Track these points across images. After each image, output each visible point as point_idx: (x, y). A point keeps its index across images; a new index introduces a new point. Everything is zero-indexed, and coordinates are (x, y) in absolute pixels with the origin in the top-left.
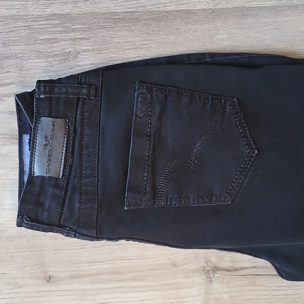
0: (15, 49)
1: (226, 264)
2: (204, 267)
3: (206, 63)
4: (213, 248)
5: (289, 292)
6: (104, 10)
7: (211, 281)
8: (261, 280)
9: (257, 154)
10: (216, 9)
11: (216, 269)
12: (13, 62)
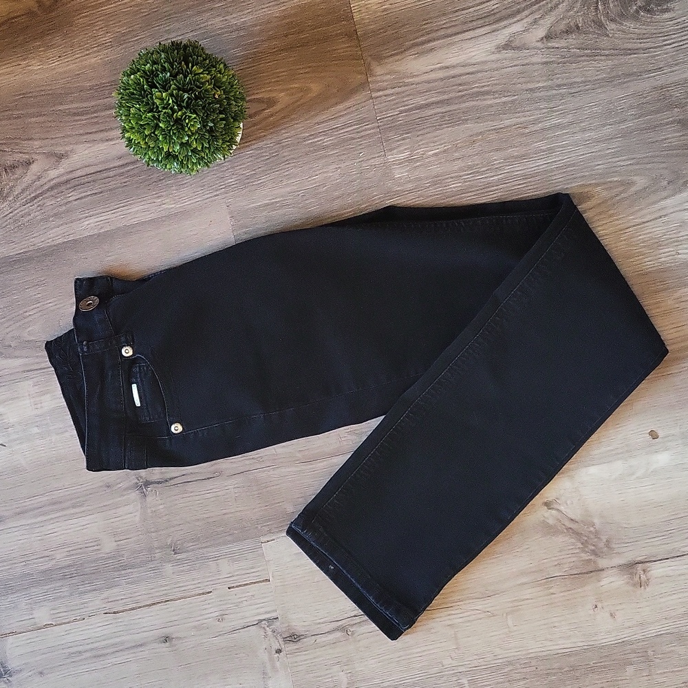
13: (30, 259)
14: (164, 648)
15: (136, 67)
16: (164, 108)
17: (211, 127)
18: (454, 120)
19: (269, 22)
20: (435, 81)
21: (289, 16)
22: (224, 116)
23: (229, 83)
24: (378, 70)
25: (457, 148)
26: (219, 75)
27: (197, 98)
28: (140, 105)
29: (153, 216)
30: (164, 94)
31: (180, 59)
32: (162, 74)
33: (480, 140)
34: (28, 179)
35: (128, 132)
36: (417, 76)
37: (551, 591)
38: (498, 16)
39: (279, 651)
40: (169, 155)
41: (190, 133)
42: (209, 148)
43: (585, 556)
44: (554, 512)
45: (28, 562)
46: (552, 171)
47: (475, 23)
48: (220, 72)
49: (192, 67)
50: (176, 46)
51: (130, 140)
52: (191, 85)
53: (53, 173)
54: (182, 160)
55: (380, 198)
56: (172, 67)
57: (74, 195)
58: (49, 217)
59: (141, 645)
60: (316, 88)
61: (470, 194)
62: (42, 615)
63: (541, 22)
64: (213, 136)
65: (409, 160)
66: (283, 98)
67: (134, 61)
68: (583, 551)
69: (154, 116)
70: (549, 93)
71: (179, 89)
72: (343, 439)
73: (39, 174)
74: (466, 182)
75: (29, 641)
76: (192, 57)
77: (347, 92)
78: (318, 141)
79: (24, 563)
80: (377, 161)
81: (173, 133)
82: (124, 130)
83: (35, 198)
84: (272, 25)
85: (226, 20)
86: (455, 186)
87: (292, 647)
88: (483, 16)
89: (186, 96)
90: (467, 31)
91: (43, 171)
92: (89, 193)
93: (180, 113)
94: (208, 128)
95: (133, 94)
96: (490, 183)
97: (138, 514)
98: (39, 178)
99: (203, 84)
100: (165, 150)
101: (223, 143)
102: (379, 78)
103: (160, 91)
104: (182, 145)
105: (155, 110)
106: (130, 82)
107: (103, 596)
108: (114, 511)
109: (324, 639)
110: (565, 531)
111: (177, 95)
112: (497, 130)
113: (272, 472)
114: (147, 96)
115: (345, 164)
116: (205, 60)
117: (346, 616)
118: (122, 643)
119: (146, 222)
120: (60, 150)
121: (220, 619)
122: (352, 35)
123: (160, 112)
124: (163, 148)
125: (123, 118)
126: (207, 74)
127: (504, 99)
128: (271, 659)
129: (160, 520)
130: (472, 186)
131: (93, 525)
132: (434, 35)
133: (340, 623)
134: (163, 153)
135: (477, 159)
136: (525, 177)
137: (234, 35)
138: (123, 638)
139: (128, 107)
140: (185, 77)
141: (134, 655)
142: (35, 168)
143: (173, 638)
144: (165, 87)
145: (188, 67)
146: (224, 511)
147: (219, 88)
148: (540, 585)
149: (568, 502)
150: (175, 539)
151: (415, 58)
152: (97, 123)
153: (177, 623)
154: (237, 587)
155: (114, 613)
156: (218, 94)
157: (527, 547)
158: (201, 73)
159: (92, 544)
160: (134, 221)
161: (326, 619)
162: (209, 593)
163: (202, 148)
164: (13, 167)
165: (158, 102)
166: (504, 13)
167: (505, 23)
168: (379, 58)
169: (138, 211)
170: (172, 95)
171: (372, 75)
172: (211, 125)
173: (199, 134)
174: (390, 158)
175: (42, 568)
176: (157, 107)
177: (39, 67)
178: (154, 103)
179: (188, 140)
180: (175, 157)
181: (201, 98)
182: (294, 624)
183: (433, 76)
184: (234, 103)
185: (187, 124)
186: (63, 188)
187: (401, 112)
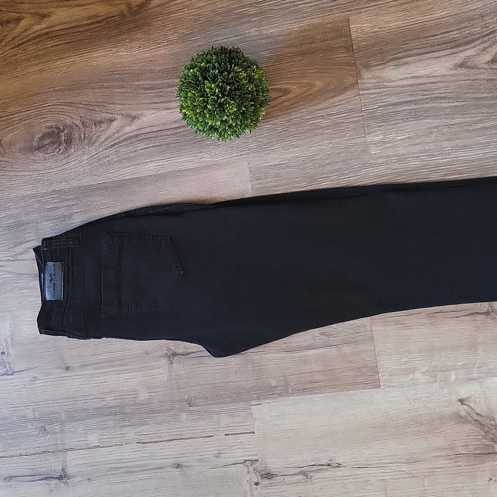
0: (32, 217)
1: (180, 351)
2: (167, 354)
3: (150, 215)
4: (164, 339)
5: (224, 367)
6: (85, 184)
7: (172, 363)
8: (204, 360)
9: (183, 273)
10: (157, 174)
11: (174, 354)
12: (31, 225)
13: (106, 188)
14: (176, 472)
15: (195, 64)
16: (212, 95)
17: (243, 111)
18: (417, 116)
19: (290, 34)
20: (407, 86)
21: (306, 31)
22: (253, 103)
23: (259, 79)
24: (366, 75)
25: (418, 136)
26: (253, 74)
27: (235, 89)
28: (195, 91)
29: (195, 166)
30: (213, 85)
31: (226, 60)
32: (213, 70)
33: (435, 132)
34: (109, 132)
35: (185, 109)
36: (393, 81)
37: (459, 464)
38: (457, 42)
39: (257, 484)
40: (212, 128)
41: (228, 114)
42: (241, 125)
43: (486, 442)
44: (465, 406)
45: (87, 401)
46: (487, 158)
47: (440, 47)
48: (253, 71)
49: (234, 67)
50: (223, 50)
51: (185, 114)
52: (233, 80)
53: (128, 129)
54: (221, 132)
55: (358, 167)
56: (220, 66)
57: (141, 146)
58: (123, 159)
59: (160, 468)
60: (319, 84)
61: (425, 170)
62: (93, 438)
63: (490, 49)
64: (244, 117)
65: (383, 142)
66: (295, 90)
67: (193, 59)
68: (485, 438)
69: (204, 100)
70: (490, 102)
71: (223, 82)
72: (316, 338)
73: (118, 129)
74: (422, 161)
75: (83, 456)
76: (234, 60)
77: (342, 89)
78: (317, 123)
79: (84, 401)
80: (358, 141)
81: (217, 113)
82: (182, 107)
83: (114, 145)
84: (292, 36)
85: (260, 30)
86: (414, 163)
87: (266, 482)
88: (446, 42)
89: (228, 87)
90: (434, 52)
91: (120, 127)
92: (151, 145)
93: (222, 100)
94: (242, 111)
95: (191, 83)
96: (440, 164)
97: (166, 375)
98: (118, 132)
99: (241, 79)
100: (209, 124)
101: (251, 122)
102: (365, 81)
103: (210, 83)
104: (222, 122)
105: (205, 96)
106: (190, 74)
107: (136, 431)
108: (149, 371)
109: (290, 479)
110: (473, 422)
111: (222, 86)
112: (449, 126)
113: (263, 356)
114: (200, 85)
115: (335, 141)
116: (243, 62)
117: (308, 464)
118: (146, 465)
119: (190, 169)
120: (134, 113)
121: (217, 456)
122: (349, 48)
123: (208, 97)
124: (208, 123)
125: (182, 99)
126: (244, 73)
127: (456, 104)
128: (251, 488)
129: (181, 381)
130: (426, 165)
131: (134, 379)
132: (408, 53)
133: (302, 469)
134: (208, 126)
135: (432, 146)
136: (466, 161)
137: (264, 41)
138: (148, 462)
139: (187, 91)
140: (229, 74)
141: (154, 474)
142: (115, 124)
143: (183, 466)
144: (214, 80)
145: (231, 67)
146: (227, 380)
147: (252, 83)
148: (451, 459)
149: (477, 401)
150: (190, 396)
151: (393, 69)
152: (161, 96)
153: (186, 455)
154: (231, 434)
155: (144, 443)
156: (251, 87)
157: (443, 430)
158: (240, 72)
159: (132, 393)
160: (182, 168)
161: (293, 465)
162: (210, 436)
163: (236, 125)
164: (101, 122)
165: (208, 90)
166: (462, 41)
167: (462, 48)
168: (367, 67)
169: (185, 161)
170: (218, 86)
171: (361, 78)
172: (244, 109)
173: (235, 115)
174: (369, 139)
175: (96, 406)
176: (207, 94)
177: (124, 53)
178: (205, 91)
179: (226, 119)
180: (216, 130)
181: (239, 90)
182: (270, 466)
183: (405, 82)
184: (261, 94)
185: (227, 108)
186: (134, 140)
187: (380, 107)
